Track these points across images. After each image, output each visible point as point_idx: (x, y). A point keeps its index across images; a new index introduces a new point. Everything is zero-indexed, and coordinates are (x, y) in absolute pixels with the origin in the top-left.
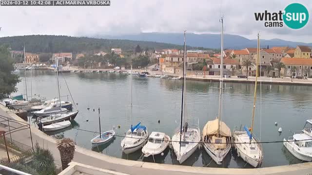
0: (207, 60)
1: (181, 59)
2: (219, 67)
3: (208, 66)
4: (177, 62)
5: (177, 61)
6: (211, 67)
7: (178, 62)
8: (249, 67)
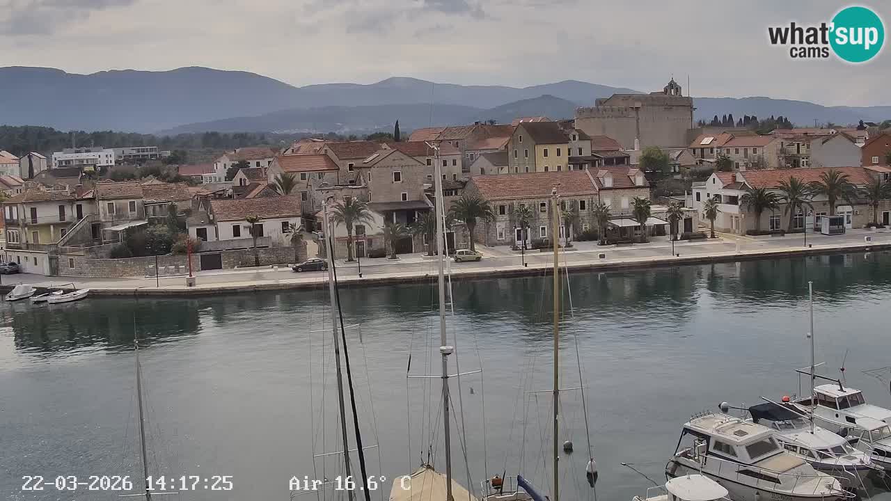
0: (181, 206)
1: (71, 213)
2: (236, 231)
3: (193, 232)
4: (55, 225)
5: (57, 220)
6: (202, 233)
7: (62, 225)
8: (354, 224)
